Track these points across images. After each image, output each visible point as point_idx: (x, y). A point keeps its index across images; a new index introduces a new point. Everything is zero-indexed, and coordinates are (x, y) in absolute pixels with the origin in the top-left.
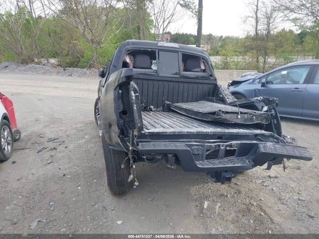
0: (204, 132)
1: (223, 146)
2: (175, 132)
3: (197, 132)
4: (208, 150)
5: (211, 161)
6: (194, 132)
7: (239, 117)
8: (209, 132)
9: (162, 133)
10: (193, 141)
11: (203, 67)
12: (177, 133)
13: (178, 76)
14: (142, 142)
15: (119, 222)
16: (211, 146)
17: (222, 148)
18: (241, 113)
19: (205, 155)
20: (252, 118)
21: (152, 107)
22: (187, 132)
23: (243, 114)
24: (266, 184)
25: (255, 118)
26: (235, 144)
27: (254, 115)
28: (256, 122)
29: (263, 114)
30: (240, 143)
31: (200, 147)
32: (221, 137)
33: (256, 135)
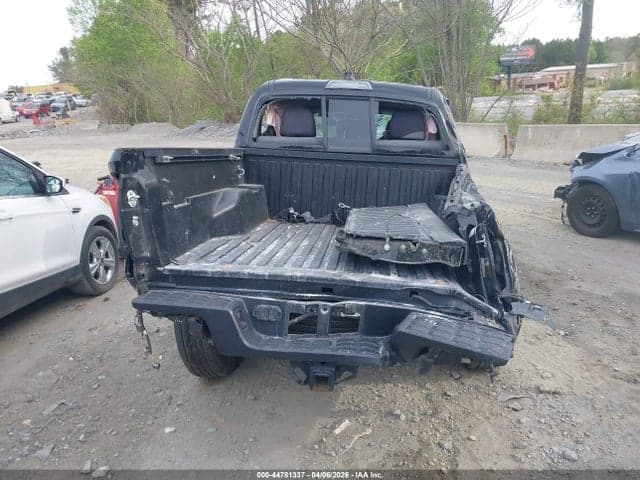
0: (286, 277)
1: (325, 309)
2: (223, 273)
3: (270, 276)
4: (293, 316)
5: (301, 337)
6: (264, 276)
7: (387, 247)
8: (296, 277)
9: (196, 272)
10: (265, 293)
11: (432, 129)
12: (228, 276)
13: (368, 150)
14: (158, 287)
15: (168, 430)
16: (299, 306)
17: (324, 312)
18: (392, 239)
19: (288, 322)
20: (418, 253)
21: (307, 215)
22: (249, 274)
23: (397, 243)
24: (515, 405)
25: (425, 251)
26: (351, 307)
27: (423, 245)
28: (430, 261)
29: (447, 243)
30: (366, 305)
31: (273, 307)
32: (328, 288)
33: (414, 292)
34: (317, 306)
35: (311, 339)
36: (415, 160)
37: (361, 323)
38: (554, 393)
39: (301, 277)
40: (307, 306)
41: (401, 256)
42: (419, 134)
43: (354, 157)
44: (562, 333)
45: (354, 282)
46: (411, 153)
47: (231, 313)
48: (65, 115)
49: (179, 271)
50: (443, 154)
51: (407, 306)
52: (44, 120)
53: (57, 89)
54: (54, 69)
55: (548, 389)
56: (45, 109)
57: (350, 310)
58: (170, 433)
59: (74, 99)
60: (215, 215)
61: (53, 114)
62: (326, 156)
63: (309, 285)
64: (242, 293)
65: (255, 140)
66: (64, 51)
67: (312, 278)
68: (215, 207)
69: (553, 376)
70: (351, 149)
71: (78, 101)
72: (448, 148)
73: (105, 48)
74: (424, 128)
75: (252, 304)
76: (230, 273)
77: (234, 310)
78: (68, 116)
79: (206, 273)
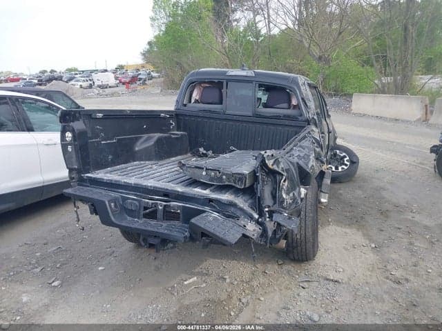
1: (161, 206)
4: (145, 208)
5: (149, 221)
7: (204, 173)
11: (294, 102)
13: (250, 114)
14: (81, 185)
15: (100, 268)
16: (148, 203)
17: (160, 208)
18: (206, 169)
19: (142, 212)
20: (221, 178)
21: (210, 153)
22: (124, 182)
23: (209, 171)
24: (305, 285)
25: (224, 177)
26: (174, 205)
27: (224, 174)
28: (227, 183)
29: (236, 174)
30: (183, 206)
31: (135, 202)
32: (167, 194)
33: (211, 200)
34: (157, 203)
35: (153, 222)
36: (278, 122)
37: (181, 216)
38: (336, 281)
39: (151, 187)
40: (152, 203)
41: (212, 179)
42: (285, 105)
43: (240, 119)
44: (373, 246)
45: (178, 192)
46: (278, 117)
47: (107, 203)
48: (144, 84)
49: (91, 177)
50: (297, 118)
51: (207, 208)
52: (132, 86)
53: (143, 67)
54: (144, 54)
55: (332, 278)
56: (134, 79)
57: (173, 207)
58: (102, 270)
59: (152, 73)
60: (137, 149)
61: (138, 82)
62: (224, 117)
63: (155, 191)
64: (121, 193)
65: (185, 105)
66: (150, 43)
67: (156, 188)
68: (138, 143)
69: (344, 271)
70: (237, 113)
71: (154, 74)
72: (301, 115)
73: (169, 42)
74: (290, 101)
75: (124, 199)
76: (116, 181)
77: (109, 202)
78: (146, 84)
79: (103, 179)
